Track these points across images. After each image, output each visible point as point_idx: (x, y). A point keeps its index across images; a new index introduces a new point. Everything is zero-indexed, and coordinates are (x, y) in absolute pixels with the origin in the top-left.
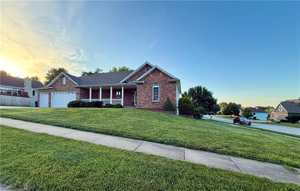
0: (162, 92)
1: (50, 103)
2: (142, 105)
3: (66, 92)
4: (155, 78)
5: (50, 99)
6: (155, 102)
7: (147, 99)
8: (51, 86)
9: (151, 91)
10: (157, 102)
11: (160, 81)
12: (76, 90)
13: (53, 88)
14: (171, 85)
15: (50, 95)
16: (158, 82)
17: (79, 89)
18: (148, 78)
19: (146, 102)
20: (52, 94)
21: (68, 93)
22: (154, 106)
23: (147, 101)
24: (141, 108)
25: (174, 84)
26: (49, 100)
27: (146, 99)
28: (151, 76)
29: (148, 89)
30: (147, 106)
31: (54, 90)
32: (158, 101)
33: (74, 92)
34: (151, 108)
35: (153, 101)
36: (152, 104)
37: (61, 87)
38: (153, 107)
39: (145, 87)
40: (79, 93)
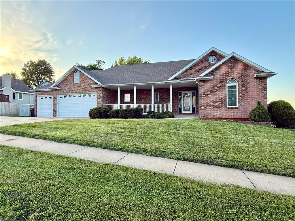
0: (244, 92)
1: (55, 111)
2: (209, 112)
3: (80, 95)
4: (230, 71)
5: (55, 104)
6: (232, 108)
7: (218, 103)
8: (57, 86)
9: (223, 92)
10: (236, 108)
11: (239, 75)
12: (96, 91)
13: (59, 88)
14: (258, 82)
15: (55, 98)
16: (235, 78)
17: (102, 90)
18: (217, 71)
19: (216, 108)
20: (58, 97)
21: (82, 95)
22: (230, 114)
23: (217, 106)
24: (207, 117)
25: (264, 80)
26: (54, 107)
27: (216, 104)
28: (224, 68)
29: (218, 88)
30: (218, 115)
31: (62, 92)
32: (237, 106)
33: (92, 95)
34: (224, 117)
35: (227, 107)
36: (226, 112)
37: (72, 88)
38: (227, 116)
39: (214, 85)
40: (101, 95)
